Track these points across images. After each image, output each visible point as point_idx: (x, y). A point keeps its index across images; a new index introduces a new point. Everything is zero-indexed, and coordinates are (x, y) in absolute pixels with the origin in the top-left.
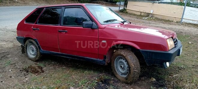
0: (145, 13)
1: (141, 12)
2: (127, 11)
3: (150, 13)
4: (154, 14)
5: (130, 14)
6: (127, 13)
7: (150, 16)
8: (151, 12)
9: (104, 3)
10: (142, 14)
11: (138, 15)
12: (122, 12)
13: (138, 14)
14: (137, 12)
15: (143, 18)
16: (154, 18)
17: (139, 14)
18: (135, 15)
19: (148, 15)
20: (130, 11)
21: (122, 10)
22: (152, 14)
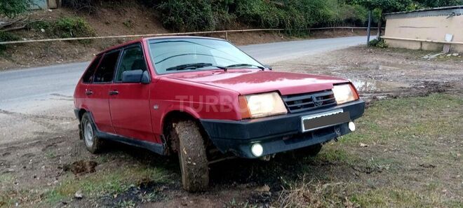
0: (432, 42)
1: (421, 42)
2: (387, 42)
3: (445, 43)
4: (455, 44)
5: (393, 49)
6: (386, 47)
7: (446, 49)
8: (448, 39)
9: (351, 29)
10: (425, 47)
11: (412, 51)
12: (375, 45)
13: (413, 48)
14: (411, 43)
15: (426, 57)
16: (455, 54)
17: (417, 47)
18: (405, 50)
19: (440, 47)
20: (394, 42)
21: (375, 40)
22: (451, 44)
